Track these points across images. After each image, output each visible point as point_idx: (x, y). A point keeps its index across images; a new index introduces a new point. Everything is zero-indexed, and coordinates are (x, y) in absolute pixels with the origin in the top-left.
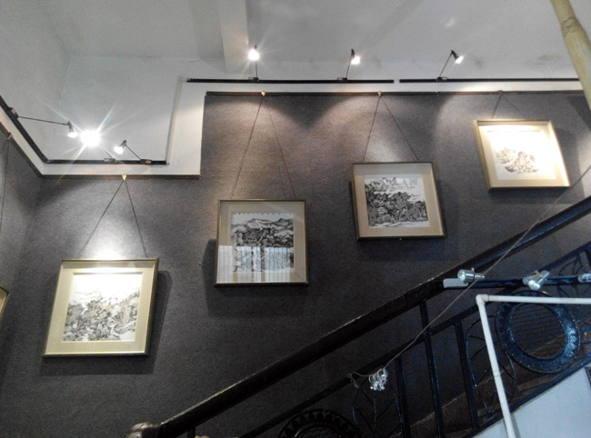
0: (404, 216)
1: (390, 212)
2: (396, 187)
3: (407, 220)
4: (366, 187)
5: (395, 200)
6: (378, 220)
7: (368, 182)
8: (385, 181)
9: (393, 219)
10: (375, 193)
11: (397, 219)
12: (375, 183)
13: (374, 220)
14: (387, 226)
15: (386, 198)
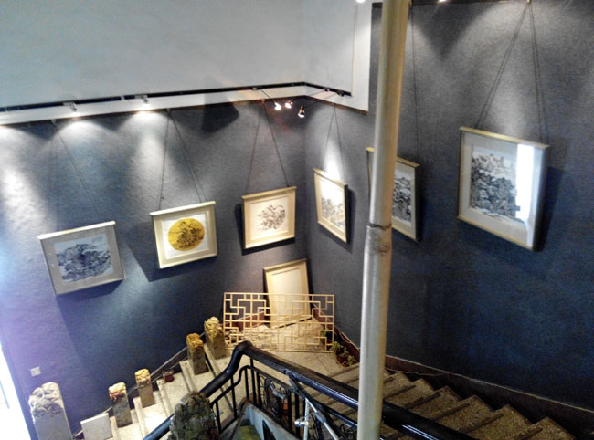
0: (502, 208)
1: (491, 198)
2: (501, 169)
3: (504, 214)
4: (473, 161)
5: (498, 186)
6: (479, 203)
7: (476, 155)
8: (492, 159)
9: (491, 207)
10: (481, 171)
11: (495, 209)
12: (483, 159)
13: (475, 201)
14: (485, 213)
15: (489, 180)
